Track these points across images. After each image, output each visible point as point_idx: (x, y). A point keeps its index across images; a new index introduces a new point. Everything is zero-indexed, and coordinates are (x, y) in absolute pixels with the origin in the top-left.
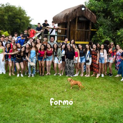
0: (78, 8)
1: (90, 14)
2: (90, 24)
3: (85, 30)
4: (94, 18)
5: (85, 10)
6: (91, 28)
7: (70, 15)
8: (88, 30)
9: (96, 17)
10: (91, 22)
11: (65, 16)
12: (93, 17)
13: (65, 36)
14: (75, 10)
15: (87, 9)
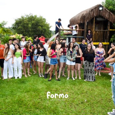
0: (95, 8)
1: (108, 14)
2: (109, 24)
3: (103, 30)
4: (113, 17)
5: (102, 10)
6: (109, 28)
7: (87, 15)
8: (106, 30)
9: (114, 16)
10: (109, 22)
11: (82, 17)
12: (111, 16)
13: (82, 38)
14: (92, 10)
15: (105, 9)
